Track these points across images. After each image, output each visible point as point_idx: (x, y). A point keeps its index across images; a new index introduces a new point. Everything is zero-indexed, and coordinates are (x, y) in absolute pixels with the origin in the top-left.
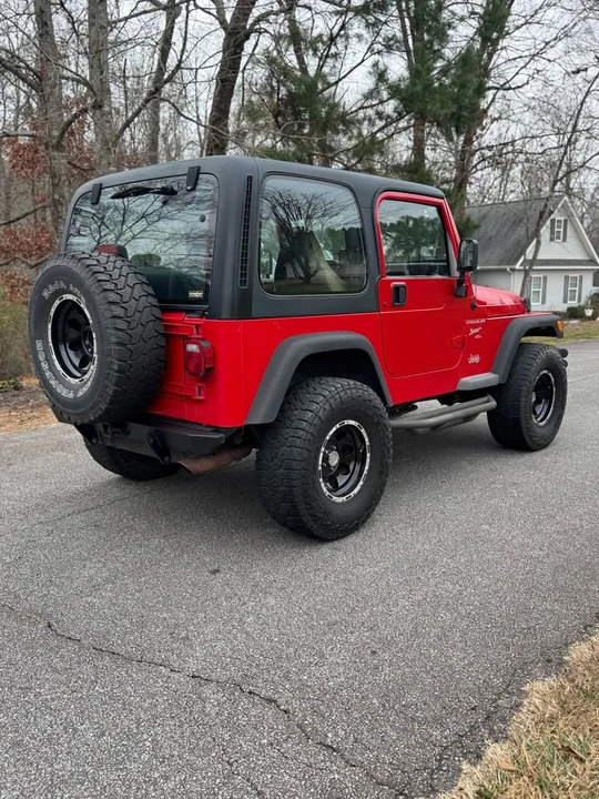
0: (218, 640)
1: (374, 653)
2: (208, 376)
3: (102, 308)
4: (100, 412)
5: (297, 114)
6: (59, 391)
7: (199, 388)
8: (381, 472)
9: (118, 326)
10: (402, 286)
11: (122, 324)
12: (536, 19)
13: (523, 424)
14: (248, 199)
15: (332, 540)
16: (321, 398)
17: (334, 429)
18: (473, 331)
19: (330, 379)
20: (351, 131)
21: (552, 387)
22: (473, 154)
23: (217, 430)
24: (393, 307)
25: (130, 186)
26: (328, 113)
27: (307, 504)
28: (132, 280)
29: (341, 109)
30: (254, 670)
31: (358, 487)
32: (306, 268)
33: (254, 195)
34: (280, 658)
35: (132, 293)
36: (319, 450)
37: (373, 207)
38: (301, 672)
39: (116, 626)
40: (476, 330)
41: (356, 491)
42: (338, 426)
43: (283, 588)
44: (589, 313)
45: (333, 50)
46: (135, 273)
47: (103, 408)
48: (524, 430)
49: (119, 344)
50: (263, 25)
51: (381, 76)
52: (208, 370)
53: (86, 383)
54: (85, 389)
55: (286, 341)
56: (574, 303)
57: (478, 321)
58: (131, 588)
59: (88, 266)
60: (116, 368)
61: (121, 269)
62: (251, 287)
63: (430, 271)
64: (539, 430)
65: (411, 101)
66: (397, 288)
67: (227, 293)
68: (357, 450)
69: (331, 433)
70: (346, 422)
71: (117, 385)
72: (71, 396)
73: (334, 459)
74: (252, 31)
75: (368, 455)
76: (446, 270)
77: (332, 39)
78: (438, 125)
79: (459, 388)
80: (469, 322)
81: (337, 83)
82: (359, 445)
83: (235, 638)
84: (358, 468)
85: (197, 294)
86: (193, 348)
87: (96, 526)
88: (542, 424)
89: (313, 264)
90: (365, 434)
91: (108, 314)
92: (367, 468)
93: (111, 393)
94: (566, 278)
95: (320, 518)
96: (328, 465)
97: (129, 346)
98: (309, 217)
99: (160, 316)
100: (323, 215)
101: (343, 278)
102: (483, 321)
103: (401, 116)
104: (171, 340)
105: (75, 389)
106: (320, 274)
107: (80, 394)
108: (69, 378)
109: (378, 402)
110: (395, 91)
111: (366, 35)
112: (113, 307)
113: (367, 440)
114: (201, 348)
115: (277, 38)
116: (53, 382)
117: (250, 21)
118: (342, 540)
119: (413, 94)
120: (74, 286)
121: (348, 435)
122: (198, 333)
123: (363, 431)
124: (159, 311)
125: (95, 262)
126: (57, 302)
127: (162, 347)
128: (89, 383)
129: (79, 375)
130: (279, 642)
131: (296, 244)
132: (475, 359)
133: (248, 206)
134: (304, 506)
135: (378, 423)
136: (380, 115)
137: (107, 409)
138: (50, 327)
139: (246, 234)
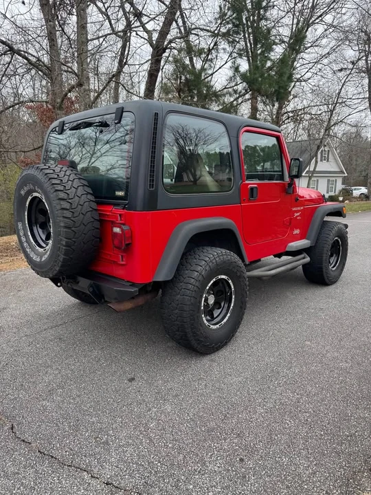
0: (128, 445)
1: (242, 460)
2: (128, 248)
3: (55, 203)
4: (55, 272)
5: (190, 90)
6: (31, 256)
7: (122, 256)
8: (241, 307)
9: (65, 215)
10: (256, 188)
11: (68, 214)
12: (317, 43)
13: (324, 270)
14: (155, 129)
15: (210, 354)
16: (204, 262)
17: (212, 282)
18: (296, 215)
19: (209, 249)
20: (219, 101)
21: (340, 247)
22: (283, 115)
23: (133, 285)
24: (249, 201)
25: (80, 122)
26: (207, 91)
27: (194, 333)
28: (76, 183)
29: (214, 89)
30: (153, 478)
31: (227, 318)
32: (194, 175)
33: (159, 126)
34: (172, 465)
35: (76, 192)
36: (202, 297)
37: (238, 137)
38: (188, 481)
39: (59, 429)
40: (298, 214)
41: (225, 320)
42: (214, 280)
43: (177, 396)
44: (341, 199)
45: (210, 57)
46: (79, 179)
47: (57, 269)
48: (325, 274)
49: (65, 227)
50: (173, 45)
51: (237, 69)
52: (127, 245)
53: (47, 252)
54: (46, 256)
55: (180, 224)
56: (332, 194)
57: (299, 209)
58: (75, 392)
59: (46, 174)
60: (64, 243)
61: (69, 176)
62: (157, 189)
63: (271, 178)
64: (332, 273)
65: (253, 83)
66: (252, 189)
67: (141, 192)
68: (226, 293)
69: (210, 285)
70: (220, 277)
71: (65, 254)
72: (38, 260)
73: (211, 300)
74: (166, 48)
75: (233, 297)
76: (282, 177)
77: (210, 51)
78: (267, 97)
79: (288, 249)
80: (294, 209)
81: (212, 74)
82: (227, 290)
83: (141, 443)
84: (226, 306)
85: (120, 193)
86: (117, 230)
87: (60, 339)
88: (334, 269)
89: (198, 173)
90: (231, 284)
91: (58, 207)
92: (232, 305)
93: (61, 259)
94: (329, 180)
95: (202, 341)
96: (208, 303)
97: (73, 229)
98: (196, 145)
99: (95, 208)
100: (204, 144)
101: (217, 181)
102: (302, 208)
103: (247, 92)
104: (104, 224)
105: (41, 256)
106: (202, 178)
107: (43, 259)
108: (38, 248)
109: (240, 262)
110: (244, 77)
111: (228, 49)
112: (62, 202)
113: (232, 287)
114: (122, 230)
115: (180, 51)
116: (28, 250)
117: (166, 43)
118: (216, 353)
119: (254, 79)
120: (38, 188)
121: (221, 284)
122: (121, 220)
123: (230, 281)
124: (96, 204)
125: (52, 172)
126: (30, 198)
127: (97, 228)
128: (48, 252)
129: (44, 245)
130: (172, 448)
131: (188, 161)
132: (297, 232)
133: (155, 134)
134: (192, 334)
135: (240, 277)
136: (235, 92)
137: (59, 270)
138: (26, 214)
139: (153, 152)
